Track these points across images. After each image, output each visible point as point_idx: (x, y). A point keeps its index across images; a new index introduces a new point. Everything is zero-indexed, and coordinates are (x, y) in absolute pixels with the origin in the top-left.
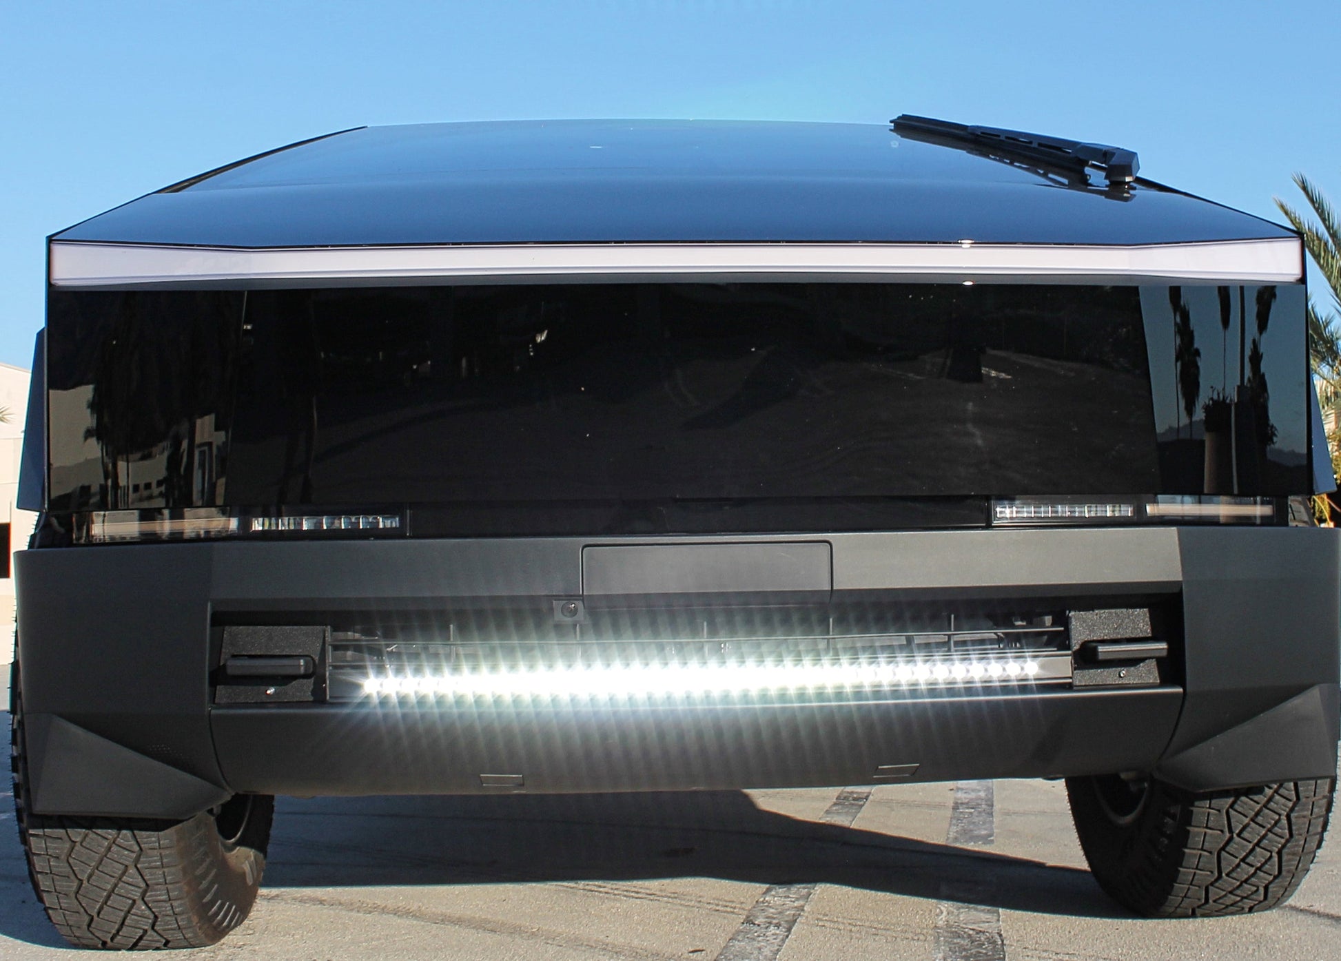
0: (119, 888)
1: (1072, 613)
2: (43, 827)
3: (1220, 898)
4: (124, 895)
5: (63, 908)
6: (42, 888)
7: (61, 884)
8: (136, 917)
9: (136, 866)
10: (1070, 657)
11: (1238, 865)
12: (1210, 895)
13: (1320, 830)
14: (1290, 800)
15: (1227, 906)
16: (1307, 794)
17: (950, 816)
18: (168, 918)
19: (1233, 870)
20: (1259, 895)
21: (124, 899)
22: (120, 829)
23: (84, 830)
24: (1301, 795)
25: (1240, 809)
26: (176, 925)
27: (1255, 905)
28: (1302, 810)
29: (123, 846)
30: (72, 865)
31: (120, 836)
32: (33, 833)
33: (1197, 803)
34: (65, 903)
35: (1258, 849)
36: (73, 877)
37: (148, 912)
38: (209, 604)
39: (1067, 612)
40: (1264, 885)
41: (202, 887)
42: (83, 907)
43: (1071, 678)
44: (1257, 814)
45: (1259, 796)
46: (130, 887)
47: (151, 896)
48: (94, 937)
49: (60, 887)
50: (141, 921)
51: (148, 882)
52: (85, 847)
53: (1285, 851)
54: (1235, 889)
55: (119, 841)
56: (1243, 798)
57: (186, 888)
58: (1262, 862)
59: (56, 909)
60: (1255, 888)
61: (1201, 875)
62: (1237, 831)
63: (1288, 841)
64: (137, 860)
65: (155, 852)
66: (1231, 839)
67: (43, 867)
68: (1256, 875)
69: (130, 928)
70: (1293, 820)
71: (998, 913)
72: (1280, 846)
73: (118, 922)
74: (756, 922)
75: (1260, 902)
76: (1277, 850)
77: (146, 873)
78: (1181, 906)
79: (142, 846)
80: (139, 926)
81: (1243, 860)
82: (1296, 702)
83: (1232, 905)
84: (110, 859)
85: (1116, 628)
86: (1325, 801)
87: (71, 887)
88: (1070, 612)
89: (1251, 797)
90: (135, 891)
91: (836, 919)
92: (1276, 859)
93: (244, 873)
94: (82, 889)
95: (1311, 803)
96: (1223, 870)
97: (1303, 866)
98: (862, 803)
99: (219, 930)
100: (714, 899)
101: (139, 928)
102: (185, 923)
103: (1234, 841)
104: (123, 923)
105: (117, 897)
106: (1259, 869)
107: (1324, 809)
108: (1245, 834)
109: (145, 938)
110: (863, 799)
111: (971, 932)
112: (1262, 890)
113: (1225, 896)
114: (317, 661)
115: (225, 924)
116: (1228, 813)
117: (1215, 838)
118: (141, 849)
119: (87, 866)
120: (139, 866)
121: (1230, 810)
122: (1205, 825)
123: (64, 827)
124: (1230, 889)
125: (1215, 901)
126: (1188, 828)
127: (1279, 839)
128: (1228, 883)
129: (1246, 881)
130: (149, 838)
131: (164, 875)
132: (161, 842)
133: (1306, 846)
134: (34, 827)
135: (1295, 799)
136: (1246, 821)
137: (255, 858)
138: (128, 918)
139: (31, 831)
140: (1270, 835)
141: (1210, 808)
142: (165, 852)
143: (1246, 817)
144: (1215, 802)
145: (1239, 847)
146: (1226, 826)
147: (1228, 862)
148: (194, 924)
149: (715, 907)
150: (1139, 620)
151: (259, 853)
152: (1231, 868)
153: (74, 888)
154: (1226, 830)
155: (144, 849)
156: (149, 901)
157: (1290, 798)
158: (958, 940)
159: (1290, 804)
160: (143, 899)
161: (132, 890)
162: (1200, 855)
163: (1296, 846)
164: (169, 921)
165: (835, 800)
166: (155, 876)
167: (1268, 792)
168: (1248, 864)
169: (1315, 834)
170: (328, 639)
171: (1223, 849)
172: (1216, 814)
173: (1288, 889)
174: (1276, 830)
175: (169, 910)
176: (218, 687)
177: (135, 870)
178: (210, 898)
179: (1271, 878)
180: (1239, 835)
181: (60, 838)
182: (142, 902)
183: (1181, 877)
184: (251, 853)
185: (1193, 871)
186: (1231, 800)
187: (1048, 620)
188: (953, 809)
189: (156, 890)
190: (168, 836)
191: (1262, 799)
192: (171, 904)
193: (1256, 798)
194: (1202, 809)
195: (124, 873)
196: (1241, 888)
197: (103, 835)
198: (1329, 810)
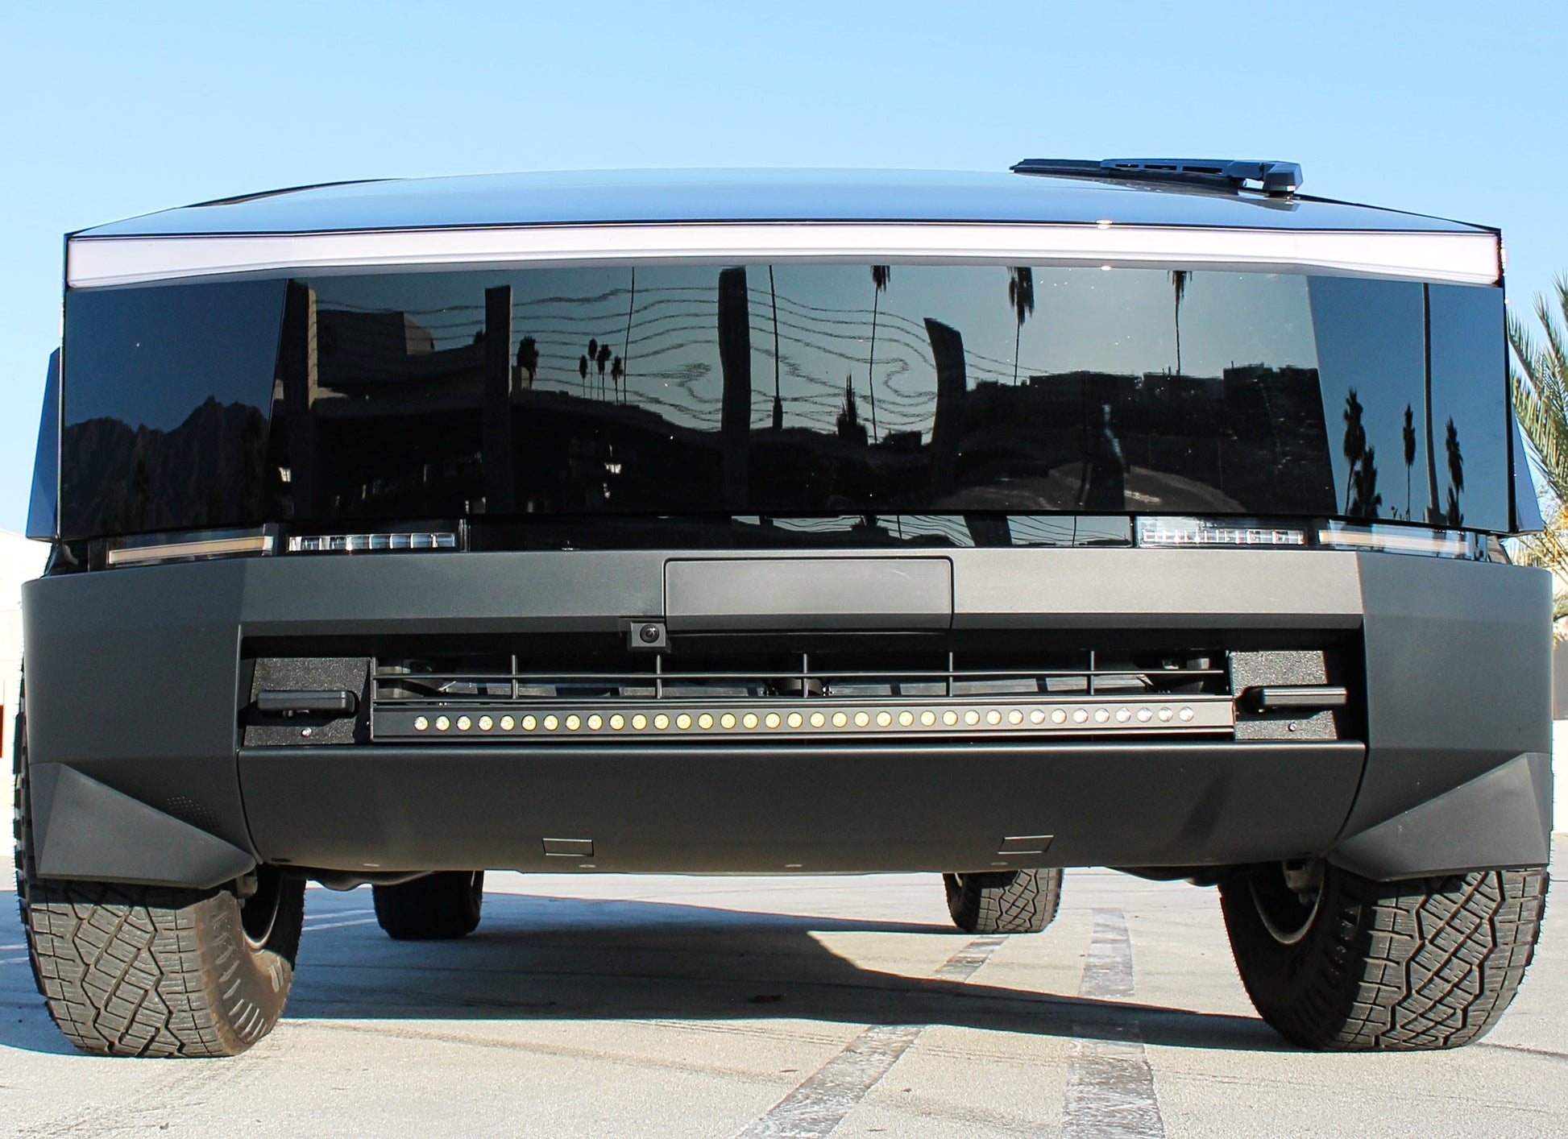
0: (130, 975)
1: (1233, 654)
2: (47, 902)
3: (1409, 1023)
4: (135, 984)
5: (66, 998)
6: (44, 974)
7: (66, 969)
8: (148, 1012)
9: (149, 949)
10: (1231, 703)
11: (1431, 980)
12: (1397, 1019)
13: (1530, 939)
14: (1494, 901)
15: (1418, 1034)
16: (1514, 893)
17: (1081, 975)
18: (184, 1014)
19: (1424, 986)
20: (1457, 1020)
21: (136, 989)
22: (132, 906)
23: (92, 905)
24: (1507, 894)
25: (1433, 910)
26: (193, 1024)
27: (1452, 1034)
28: (1509, 913)
29: (134, 924)
30: (78, 947)
31: (133, 913)
32: (35, 907)
33: (1381, 902)
34: (68, 992)
35: (1455, 960)
36: (78, 960)
37: (161, 1006)
38: (240, 627)
39: (1227, 652)
40: (1462, 1007)
41: (223, 979)
42: (89, 997)
43: (1232, 727)
44: (1454, 917)
45: (1456, 894)
46: (142, 974)
47: (165, 986)
48: (101, 1037)
49: (65, 972)
50: (153, 1016)
51: (163, 969)
52: (92, 925)
53: (1488, 963)
54: (1426, 1011)
55: (131, 919)
56: (1437, 897)
57: (205, 979)
58: (1460, 977)
59: (60, 1000)
60: (1452, 1011)
61: (1386, 991)
62: (1430, 937)
63: (1491, 951)
64: (151, 942)
65: (172, 934)
66: (1422, 946)
67: (46, 949)
68: (1453, 993)
69: (141, 1026)
70: (1498, 925)
71: (1143, 1047)
72: (1482, 956)
73: (128, 1017)
74: (858, 1051)
75: (1458, 1030)
76: (1478, 961)
77: (160, 957)
78: (1362, 1032)
79: (157, 925)
80: (151, 1023)
81: (1437, 974)
82: (1500, 774)
83: (1423, 1033)
84: (120, 940)
85: (1285, 673)
86: (1535, 904)
87: (76, 972)
88: (1230, 653)
89: (1445, 894)
90: (148, 980)
91: (951, 1050)
92: (1476, 973)
93: (270, 977)
94: (88, 974)
95: (1519, 905)
96: (1412, 986)
97: (1510, 983)
98: (977, 965)
99: (241, 1036)
100: (808, 1034)
101: (152, 1026)
102: (203, 1021)
103: (1425, 949)
104: (133, 1020)
105: (128, 986)
106: (1456, 985)
107: (1534, 913)
108: (1439, 941)
109: (157, 1039)
110: (979, 962)
111: (1111, 1061)
112: (1459, 1013)
113: (1415, 1019)
114: (360, 697)
115: (247, 1030)
116: (1418, 913)
117: (1404, 946)
118: (156, 929)
119: (95, 948)
120: (152, 949)
121: (1421, 910)
122: (1391, 929)
123: (70, 902)
124: (1421, 1011)
125: (1402, 1027)
126: (1371, 932)
127: (1480, 949)
128: (1418, 1003)
129: (1440, 1001)
130: (164, 916)
131: (181, 962)
132: (178, 922)
133: (1513, 958)
134: (37, 901)
135: (1499, 899)
136: (1441, 924)
137: (282, 965)
138: (139, 1013)
139: (33, 906)
140: (1469, 942)
141: (1397, 907)
142: (181, 933)
143: (1441, 919)
144: (1404, 901)
145: (1432, 957)
146: (1416, 930)
147: (1419, 977)
148: (213, 1023)
149: (809, 1040)
150: (1311, 664)
151: (286, 962)
152: (1423, 983)
153: (80, 975)
154: (1417, 935)
155: (158, 929)
156: (163, 992)
157: (1493, 898)
158: (1097, 1066)
159: (1494, 905)
160: (156, 990)
161: (144, 978)
162: (1386, 965)
163: (1501, 958)
164: (184, 1017)
165: (945, 963)
166: (170, 962)
167: (1467, 889)
168: (1442, 978)
169: (1525, 944)
170: (374, 673)
171: (1413, 959)
172: (1404, 915)
173: (1492, 1014)
174: (1476, 936)
175: (185, 1005)
176: (247, 727)
177: (148, 954)
178: (231, 994)
179: (1471, 998)
180: (1431, 942)
181: (66, 915)
182: (155, 994)
183: (1363, 994)
184: (278, 959)
185: (1377, 986)
186: (1422, 898)
187: (1204, 663)
188: (1085, 969)
189: (171, 980)
190: (187, 915)
191: (1459, 897)
192: (188, 997)
193: (1452, 896)
194: (1386, 909)
195: (136, 957)
196: (1434, 1010)
197: (114, 911)
198: (1540, 915)
